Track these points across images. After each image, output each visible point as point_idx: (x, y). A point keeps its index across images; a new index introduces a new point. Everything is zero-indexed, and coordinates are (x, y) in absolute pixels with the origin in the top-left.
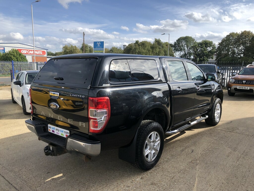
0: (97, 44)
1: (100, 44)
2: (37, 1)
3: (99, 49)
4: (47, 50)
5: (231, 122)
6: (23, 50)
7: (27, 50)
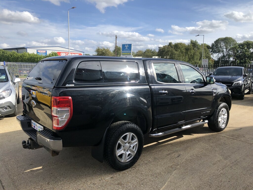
0: (125, 46)
1: (128, 46)
2: (73, 8)
3: (126, 51)
4: (83, 52)
5: (241, 129)
6: (62, 52)
7: (66, 53)
